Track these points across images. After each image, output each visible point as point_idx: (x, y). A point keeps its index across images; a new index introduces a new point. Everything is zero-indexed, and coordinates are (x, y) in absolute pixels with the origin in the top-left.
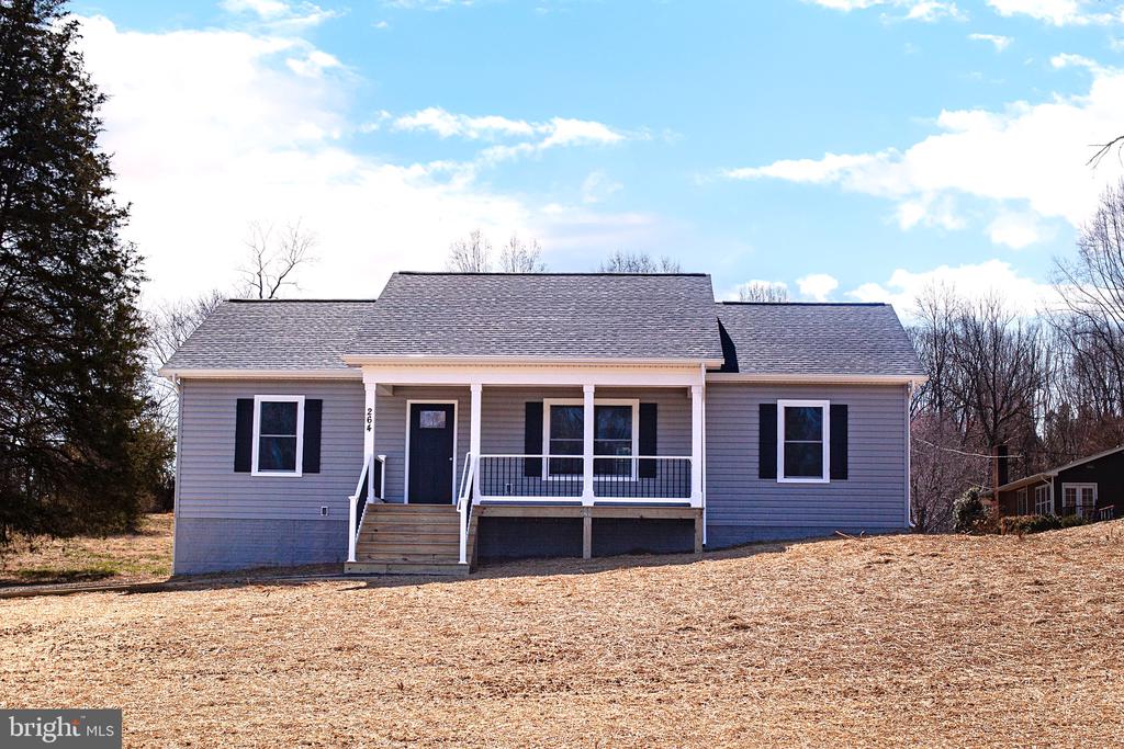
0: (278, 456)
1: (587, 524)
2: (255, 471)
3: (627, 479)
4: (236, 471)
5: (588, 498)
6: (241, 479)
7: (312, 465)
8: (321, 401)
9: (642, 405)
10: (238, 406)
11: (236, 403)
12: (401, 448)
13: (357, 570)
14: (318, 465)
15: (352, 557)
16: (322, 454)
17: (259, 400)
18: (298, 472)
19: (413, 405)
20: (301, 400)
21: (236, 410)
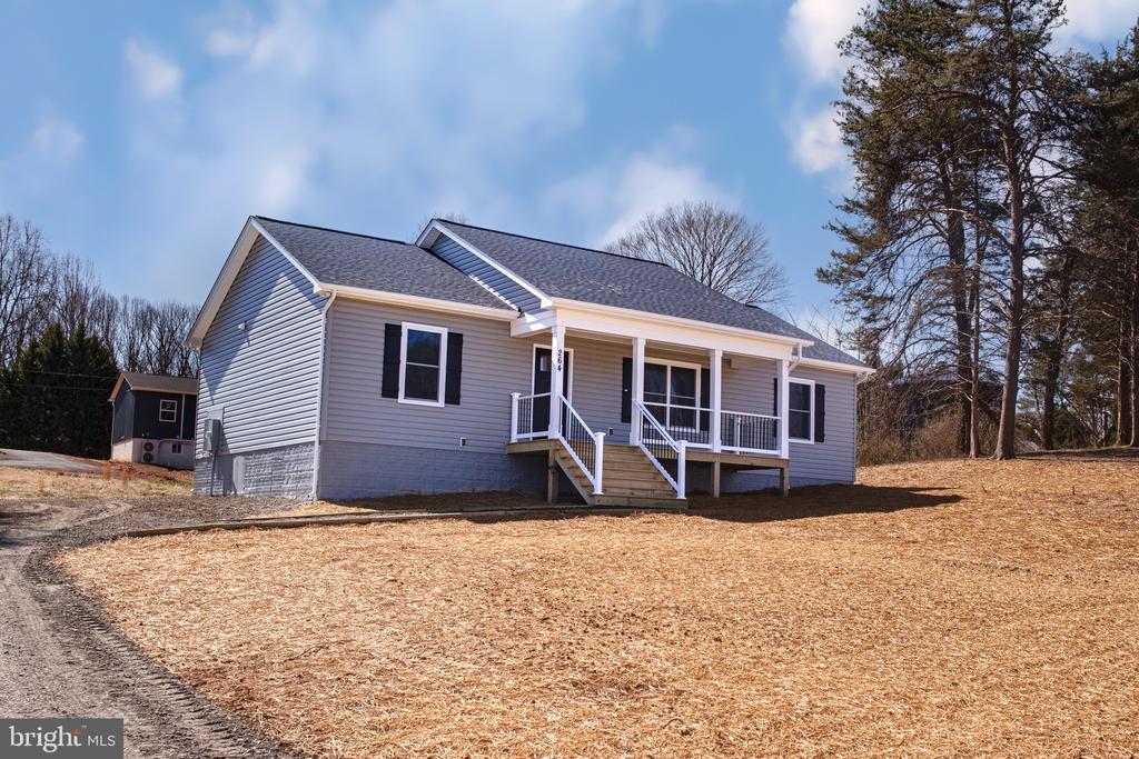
0: (422, 386)
1: (717, 468)
2: (401, 399)
3: (694, 431)
4: (383, 395)
6: (389, 404)
7: (453, 397)
8: (462, 335)
9: (702, 370)
10: (386, 332)
11: (384, 328)
12: (527, 389)
13: (604, 502)
14: (459, 396)
15: (598, 491)
16: (462, 387)
17: (406, 326)
18: (441, 403)
19: (537, 349)
20: (444, 332)
21: (383, 335)
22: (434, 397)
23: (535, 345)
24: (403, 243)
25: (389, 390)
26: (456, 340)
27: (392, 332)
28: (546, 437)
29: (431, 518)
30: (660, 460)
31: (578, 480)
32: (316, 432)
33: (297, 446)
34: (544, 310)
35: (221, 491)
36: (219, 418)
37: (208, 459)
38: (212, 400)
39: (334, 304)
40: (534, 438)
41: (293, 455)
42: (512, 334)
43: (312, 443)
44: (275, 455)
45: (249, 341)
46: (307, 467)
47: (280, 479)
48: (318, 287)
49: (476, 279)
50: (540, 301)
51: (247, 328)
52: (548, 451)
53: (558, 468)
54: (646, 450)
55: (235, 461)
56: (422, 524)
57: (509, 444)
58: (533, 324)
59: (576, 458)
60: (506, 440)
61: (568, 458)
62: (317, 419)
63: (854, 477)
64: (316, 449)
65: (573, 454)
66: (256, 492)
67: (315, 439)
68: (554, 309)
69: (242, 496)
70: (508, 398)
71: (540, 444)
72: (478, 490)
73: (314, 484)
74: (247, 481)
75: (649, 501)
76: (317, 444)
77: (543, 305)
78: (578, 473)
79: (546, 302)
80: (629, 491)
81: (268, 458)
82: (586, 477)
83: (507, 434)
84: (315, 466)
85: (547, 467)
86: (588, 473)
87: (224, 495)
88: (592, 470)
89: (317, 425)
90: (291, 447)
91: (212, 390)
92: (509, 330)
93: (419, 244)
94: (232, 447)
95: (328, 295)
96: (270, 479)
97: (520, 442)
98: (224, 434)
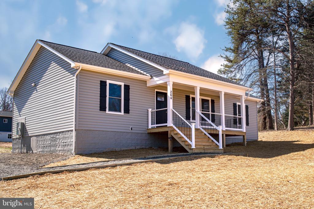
2: (107, 112)
4: (100, 110)
6: (103, 114)
7: (127, 111)
8: (129, 86)
9: (211, 100)
10: (100, 84)
11: (99, 82)
12: (153, 107)
13: (196, 151)
14: (129, 110)
15: (193, 147)
16: (130, 107)
17: (108, 82)
18: (122, 113)
19: (156, 91)
20: (122, 84)
21: (99, 85)
22: (120, 111)
23: (156, 90)
24: (96, 53)
25: (103, 108)
26: (127, 88)
27: (103, 84)
28: (167, 126)
29: (141, 162)
30: (209, 134)
31: (184, 143)
32: (74, 126)
33: (63, 132)
34: (165, 75)
35: (25, 151)
36: (23, 121)
37: (19, 139)
38: (20, 115)
39: (80, 72)
40: (156, 127)
41: (61, 136)
42: (148, 85)
43: (72, 131)
44: (52, 136)
45: (37, 90)
46: (69, 141)
47: (55, 146)
48: (73, 65)
49: (129, 65)
50: (163, 71)
51: (36, 85)
52: (168, 132)
53: (173, 138)
54: (203, 130)
55: (32, 139)
56: (139, 165)
57: (148, 129)
58: (158, 81)
59: (181, 134)
60: (146, 128)
61: (177, 134)
62: (74, 120)
63: (258, 138)
64: (74, 133)
65: (180, 132)
66: (43, 151)
67: (73, 129)
68: (168, 74)
69: (36, 153)
70: (147, 111)
71: (163, 129)
72: (137, 147)
73: (73, 147)
74: (38, 147)
75: (211, 150)
76: (74, 131)
77: (164, 73)
78: (183, 140)
79: (165, 71)
80: (203, 146)
81: (48, 137)
82: (187, 141)
83: (147, 125)
84: (74, 140)
85: (168, 138)
86: (188, 140)
87: (27, 153)
88: (190, 138)
89: (74, 123)
90: (60, 132)
91: (20, 111)
92: (146, 84)
93: (102, 53)
94: (30, 133)
95: (78, 68)
96: (50, 146)
97: (153, 128)
98: (26, 128)
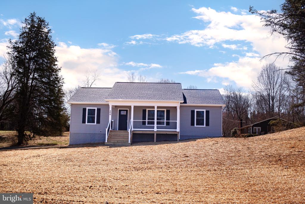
0: (91, 120)
1: (155, 135)
2: (86, 123)
5: (155, 129)
7: (98, 122)
8: (100, 109)
9: (167, 110)
12: (117, 119)
13: (107, 144)
16: (100, 120)
17: (87, 108)
18: (95, 124)
23: (119, 109)
27: (84, 110)
